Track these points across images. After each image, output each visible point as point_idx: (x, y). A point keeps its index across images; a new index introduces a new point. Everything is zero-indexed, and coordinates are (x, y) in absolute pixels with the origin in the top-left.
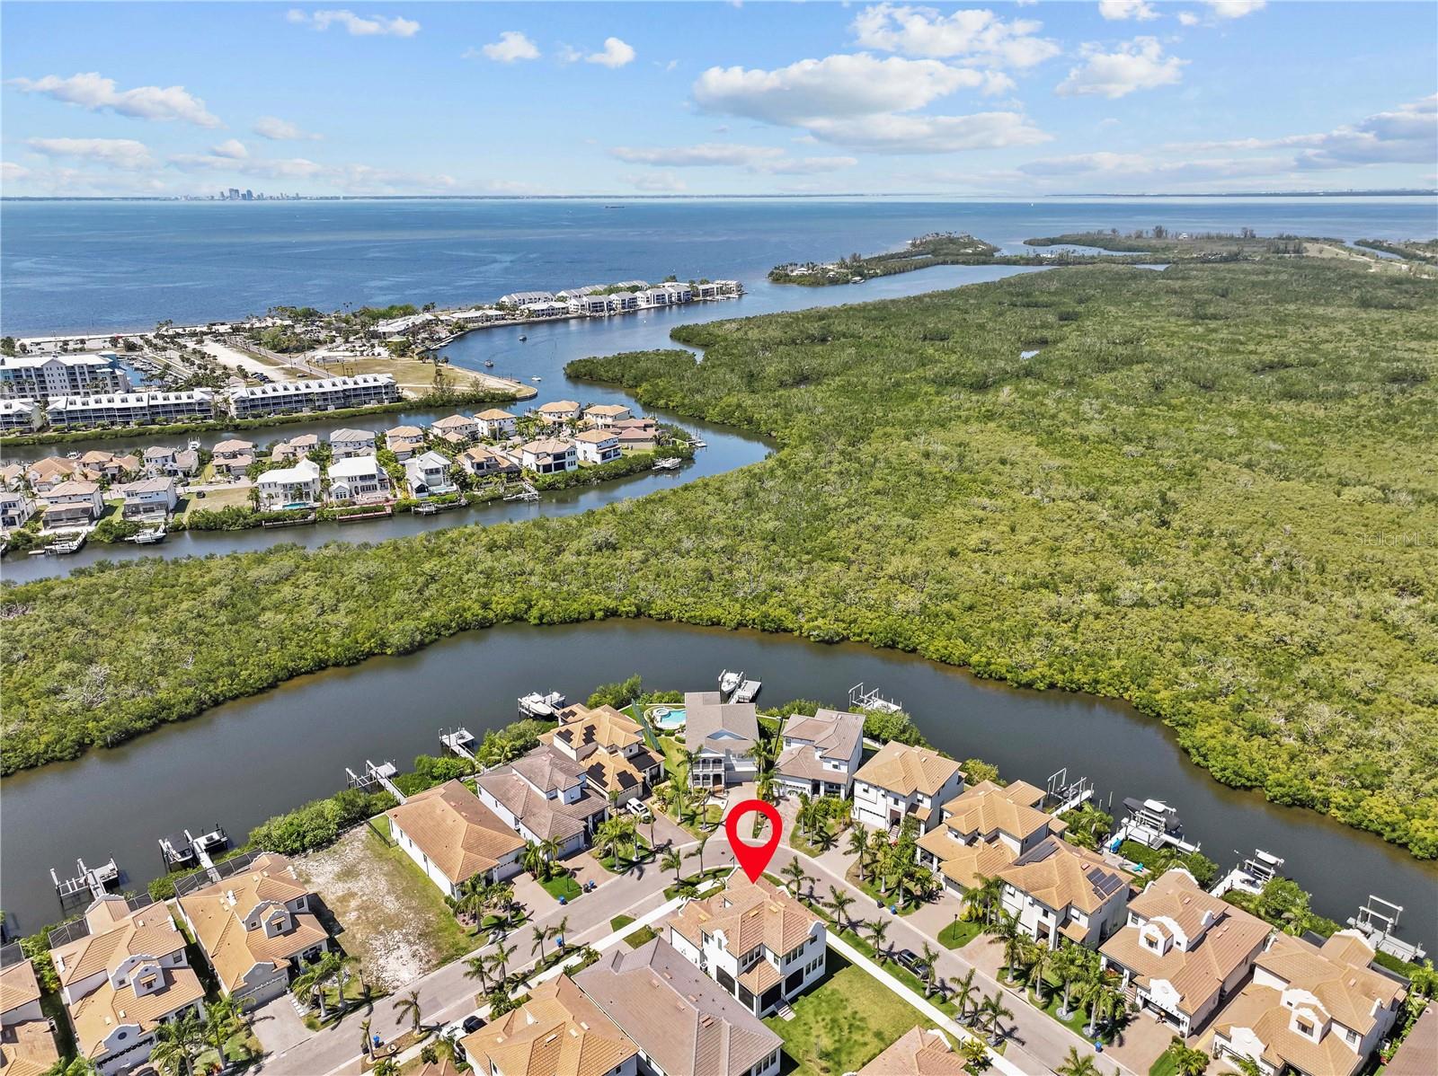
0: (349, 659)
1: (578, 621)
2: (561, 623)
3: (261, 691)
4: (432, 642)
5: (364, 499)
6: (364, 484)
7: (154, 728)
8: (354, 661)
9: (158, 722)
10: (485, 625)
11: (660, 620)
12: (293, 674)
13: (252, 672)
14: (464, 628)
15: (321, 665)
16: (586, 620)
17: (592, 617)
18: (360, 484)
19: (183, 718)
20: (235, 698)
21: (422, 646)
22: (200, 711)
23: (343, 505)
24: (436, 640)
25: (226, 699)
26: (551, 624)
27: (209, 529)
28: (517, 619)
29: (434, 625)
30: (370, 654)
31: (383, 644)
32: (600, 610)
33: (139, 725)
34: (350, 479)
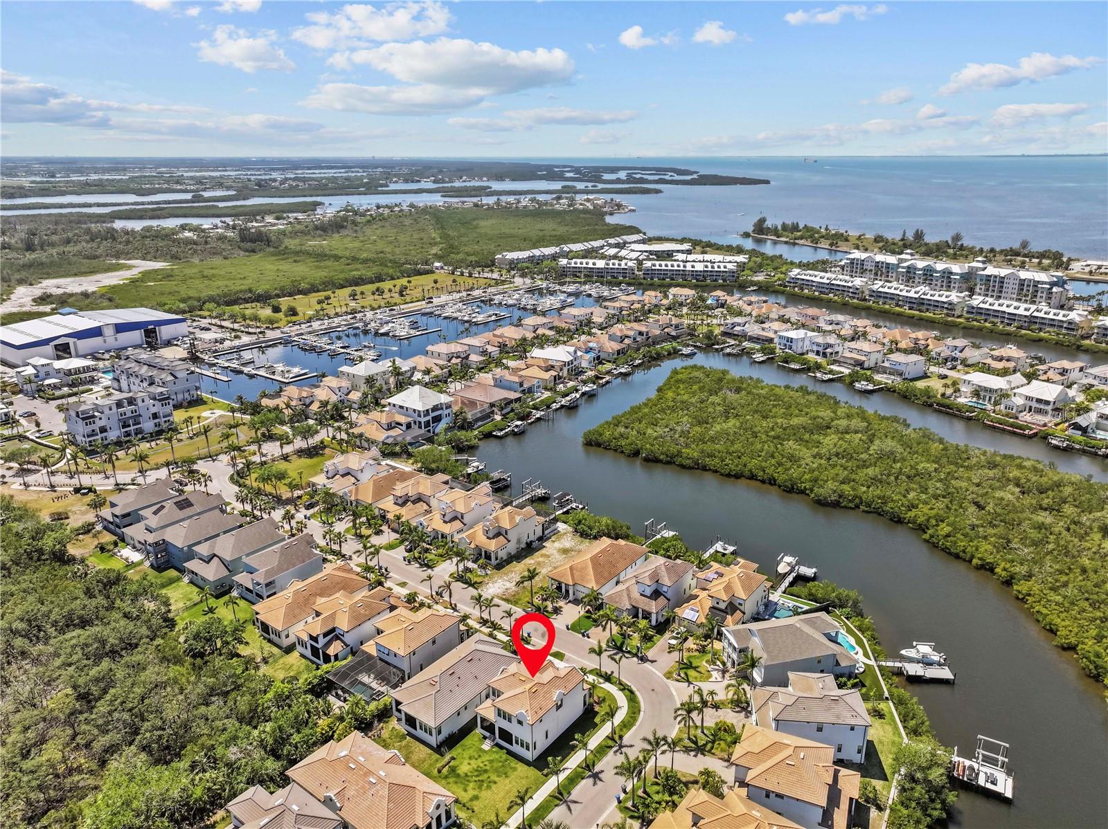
0: (786, 486)
1: (957, 556)
2: (943, 550)
3: (729, 475)
4: (846, 507)
5: (1026, 417)
6: (1038, 406)
7: (668, 463)
8: (791, 490)
9: (669, 461)
10: (897, 520)
11: (1017, 598)
12: (752, 477)
13: (732, 465)
14: (879, 513)
15: (772, 482)
16: (964, 560)
17: (970, 561)
18: (1034, 405)
19: (683, 467)
20: (716, 471)
21: (836, 505)
22: (696, 467)
23: (1007, 415)
24: (851, 508)
25: (710, 470)
26: (935, 546)
27: (905, 397)
28: (922, 528)
29: (861, 498)
30: (802, 492)
31: (812, 490)
32: (980, 559)
33: (662, 457)
34: (1028, 398)
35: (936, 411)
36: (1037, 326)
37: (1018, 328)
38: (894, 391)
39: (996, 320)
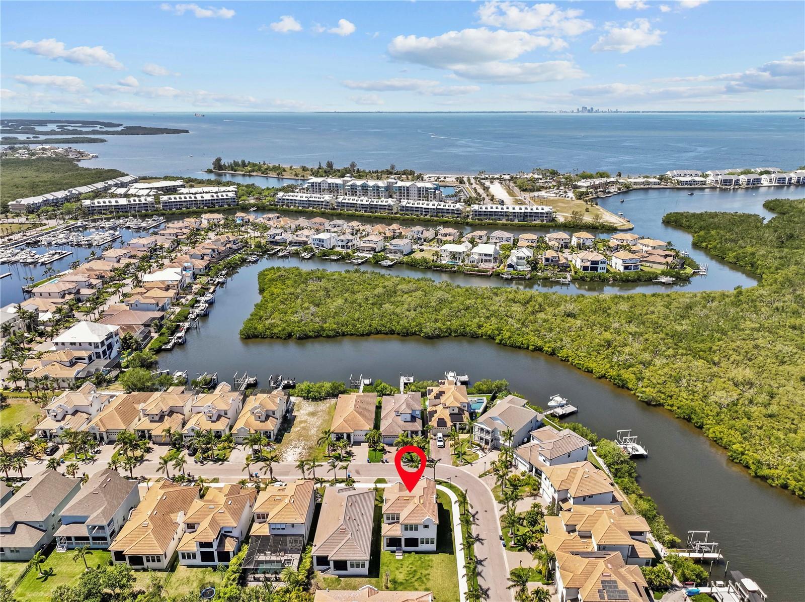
0: (404, 333)
1: (519, 348)
2: (510, 346)
3: (363, 335)
4: (444, 337)
5: (482, 266)
6: (486, 258)
7: (316, 337)
8: (406, 335)
9: (319, 336)
10: (475, 337)
11: (562, 360)
12: (378, 332)
13: (362, 327)
14: (464, 335)
15: (392, 332)
16: (524, 349)
17: (528, 348)
18: (484, 258)
19: (328, 337)
20: (352, 335)
21: (438, 337)
22: (337, 336)
23: (472, 266)
24: (447, 336)
25: (348, 334)
26: (505, 345)
28: (491, 338)
29: (450, 329)
30: (414, 334)
31: (421, 331)
32: (533, 345)
33: (311, 334)
34: (480, 254)
35: (434, 271)
36: (441, 214)
37: (431, 216)
38: (403, 263)
39: (419, 213)
